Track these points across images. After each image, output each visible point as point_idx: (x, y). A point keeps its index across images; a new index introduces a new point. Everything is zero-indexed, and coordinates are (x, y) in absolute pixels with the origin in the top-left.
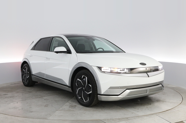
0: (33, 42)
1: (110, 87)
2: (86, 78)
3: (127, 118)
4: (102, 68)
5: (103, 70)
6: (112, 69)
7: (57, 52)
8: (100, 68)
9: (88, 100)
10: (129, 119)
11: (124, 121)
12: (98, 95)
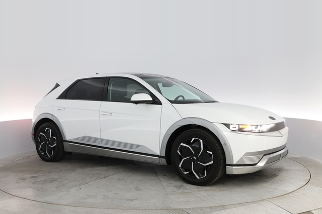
0: (57, 85)
1: (246, 153)
2: (201, 141)
3: (223, 206)
4: (231, 125)
5: (231, 128)
6: (241, 127)
7: (136, 102)
8: (227, 125)
9: (206, 175)
10: (226, 207)
11: (218, 210)
12: (227, 167)
